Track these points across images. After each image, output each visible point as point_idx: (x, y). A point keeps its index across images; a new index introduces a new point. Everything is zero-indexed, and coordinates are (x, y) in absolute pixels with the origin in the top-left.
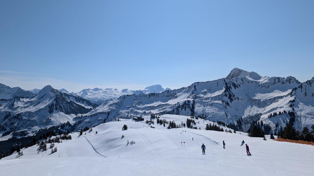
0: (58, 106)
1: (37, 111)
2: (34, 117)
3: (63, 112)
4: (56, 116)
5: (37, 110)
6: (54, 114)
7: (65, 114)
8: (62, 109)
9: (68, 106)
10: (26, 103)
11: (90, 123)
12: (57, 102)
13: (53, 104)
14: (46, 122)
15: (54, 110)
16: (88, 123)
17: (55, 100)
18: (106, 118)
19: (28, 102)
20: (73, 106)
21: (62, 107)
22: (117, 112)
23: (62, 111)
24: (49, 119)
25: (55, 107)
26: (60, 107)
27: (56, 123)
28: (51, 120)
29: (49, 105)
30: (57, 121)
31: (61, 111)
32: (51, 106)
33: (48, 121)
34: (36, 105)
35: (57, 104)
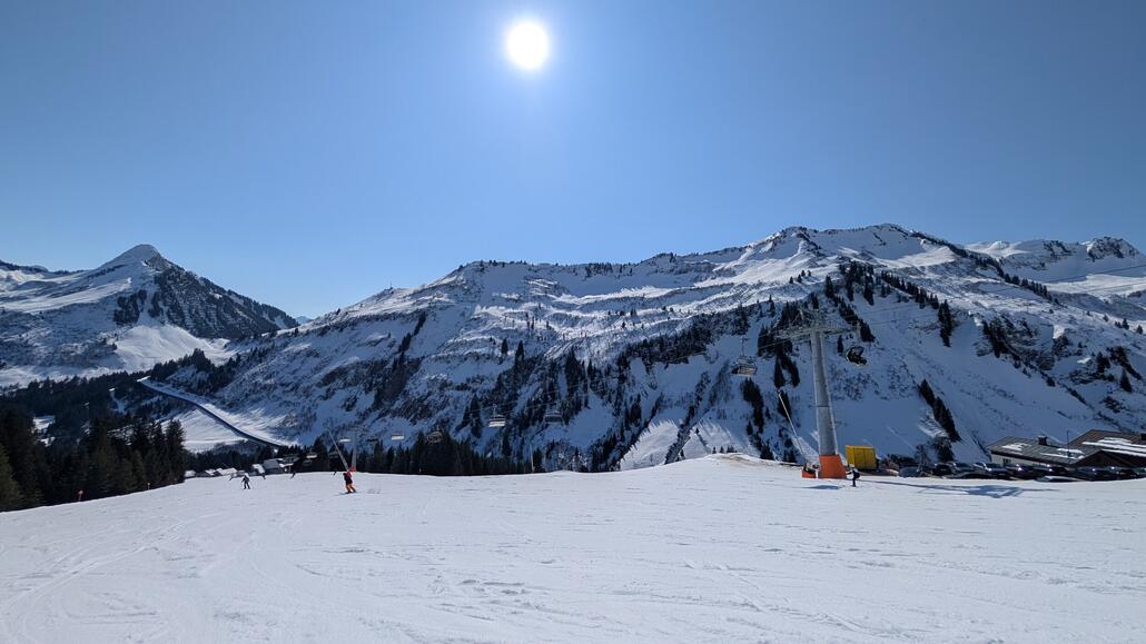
0: (165, 305)
1: (55, 311)
2: (27, 329)
3: (187, 329)
4: (145, 338)
5: (57, 308)
6: (138, 330)
7: (194, 335)
8: (181, 314)
9: (213, 313)
10: (18, 287)
11: (317, 355)
12: (164, 290)
13: (142, 295)
14: (86, 353)
15: (144, 316)
16: (308, 355)
17: (156, 282)
18: (412, 332)
19: (29, 285)
20: (235, 316)
21: (186, 311)
22: (463, 314)
23: (183, 325)
24: (105, 341)
25: (148, 305)
26: (175, 308)
27: (139, 361)
28: (114, 347)
29: (123, 295)
30: (146, 354)
31: (174, 323)
32: (133, 298)
33: (97, 351)
34: (66, 294)
35: (164, 297)
